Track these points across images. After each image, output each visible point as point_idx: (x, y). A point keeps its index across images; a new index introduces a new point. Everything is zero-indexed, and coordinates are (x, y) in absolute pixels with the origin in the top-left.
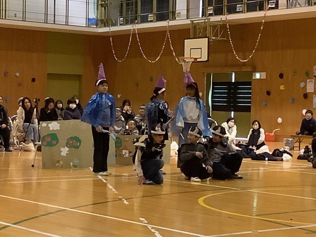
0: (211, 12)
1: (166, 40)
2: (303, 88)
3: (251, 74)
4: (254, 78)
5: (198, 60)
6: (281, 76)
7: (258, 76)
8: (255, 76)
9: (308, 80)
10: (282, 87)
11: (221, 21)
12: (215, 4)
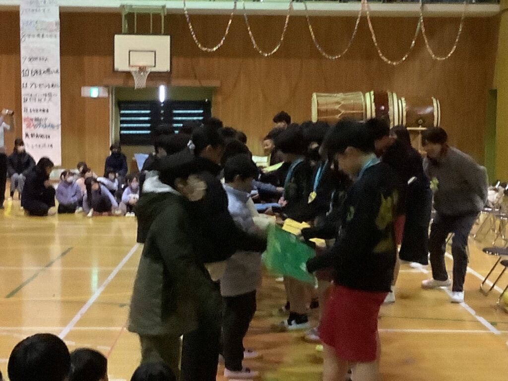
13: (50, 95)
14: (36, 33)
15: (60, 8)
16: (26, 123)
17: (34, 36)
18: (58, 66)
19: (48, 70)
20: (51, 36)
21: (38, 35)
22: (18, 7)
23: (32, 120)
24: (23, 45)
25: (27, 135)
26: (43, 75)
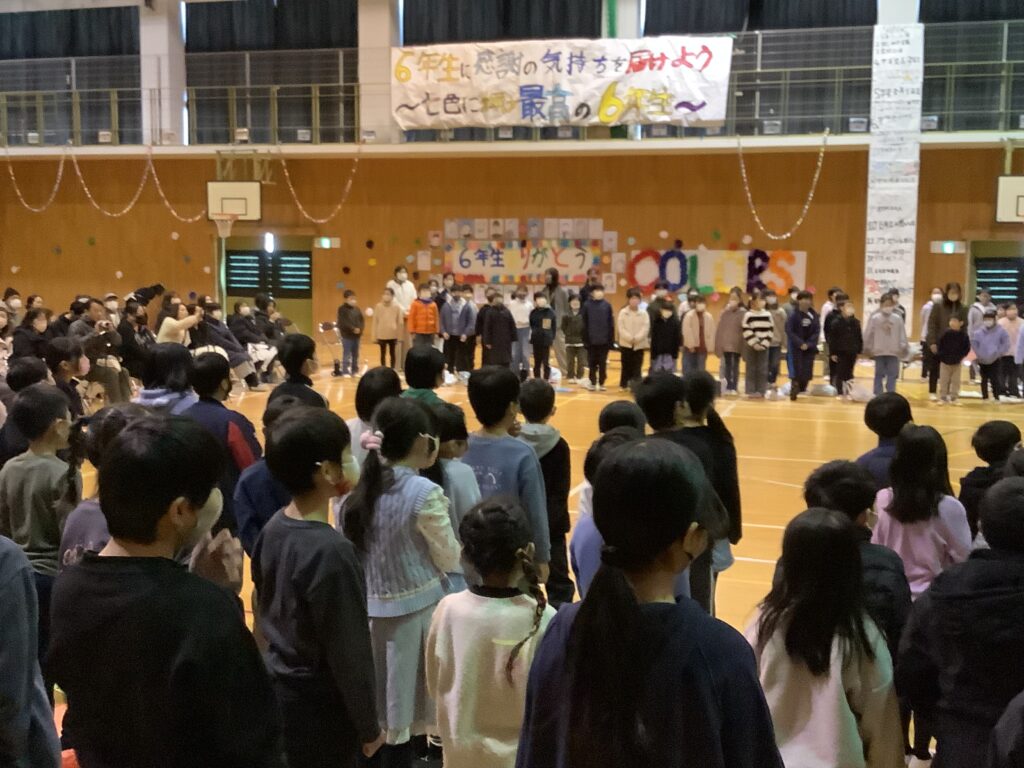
0: (245, 137)
1: (145, 177)
2: (412, 264)
3: (310, 240)
4: (316, 246)
5: (241, 218)
6: (370, 244)
7: (326, 243)
8: (320, 242)
9: (420, 253)
10: (372, 262)
11: (269, 154)
12: (253, 125)
13: (902, 252)
14: (888, 177)
15: (922, 145)
16: (870, 286)
17: (885, 181)
18: (913, 217)
19: (901, 222)
20: (907, 181)
21: (891, 180)
22: (867, 146)
23: (876, 282)
24: (870, 192)
25: (870, 301)
26: (895, 228)
